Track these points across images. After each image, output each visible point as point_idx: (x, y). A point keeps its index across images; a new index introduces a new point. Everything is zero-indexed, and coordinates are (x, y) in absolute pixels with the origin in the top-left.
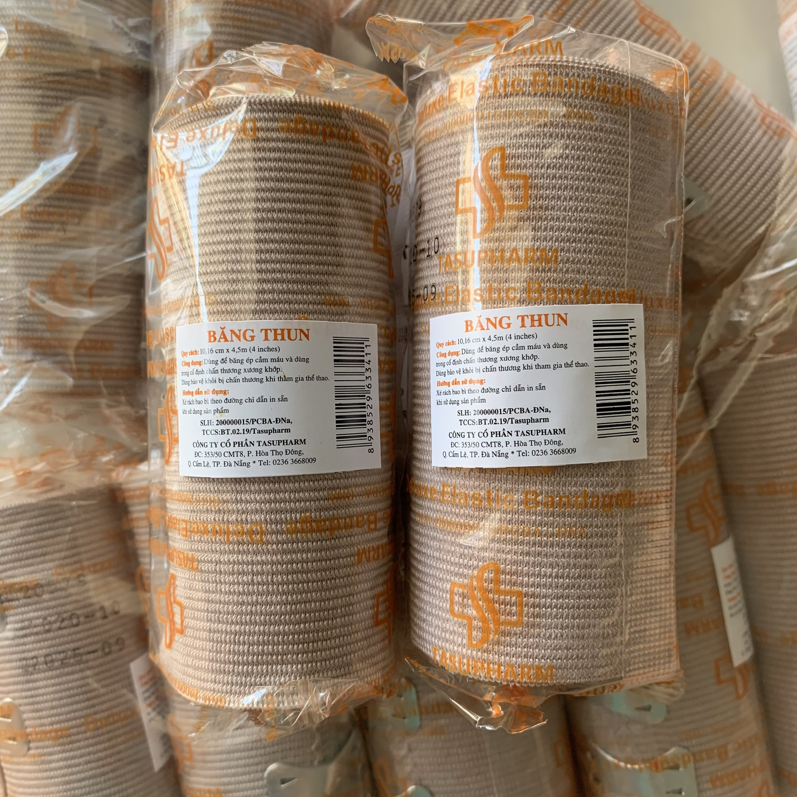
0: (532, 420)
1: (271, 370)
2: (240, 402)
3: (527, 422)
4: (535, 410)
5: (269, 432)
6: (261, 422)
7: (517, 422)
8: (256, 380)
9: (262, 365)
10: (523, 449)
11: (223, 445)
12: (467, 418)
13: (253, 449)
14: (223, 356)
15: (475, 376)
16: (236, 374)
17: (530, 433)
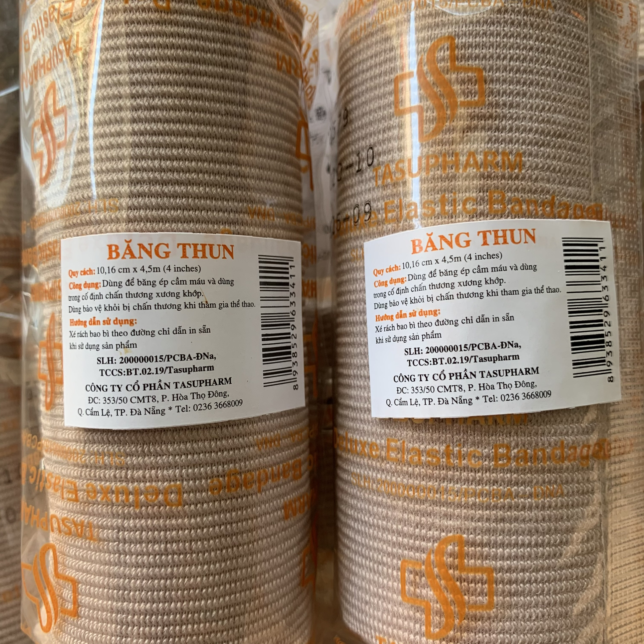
0: (500, 358)
1: (190, 294)
2: (152, 334)
3: (494, 360)
4: (503, 345)
5: (188, 371)
6: (179, 358)
7: (481, 360)
8: (172, 306)
9: (179, 289)
10: (491, 393)
11: (130, 388)
12: (418, 357)
13: (169, 392)
14: (129, 276)
15: (426, 306)
16: (146, 299)
17: (497, 373)
